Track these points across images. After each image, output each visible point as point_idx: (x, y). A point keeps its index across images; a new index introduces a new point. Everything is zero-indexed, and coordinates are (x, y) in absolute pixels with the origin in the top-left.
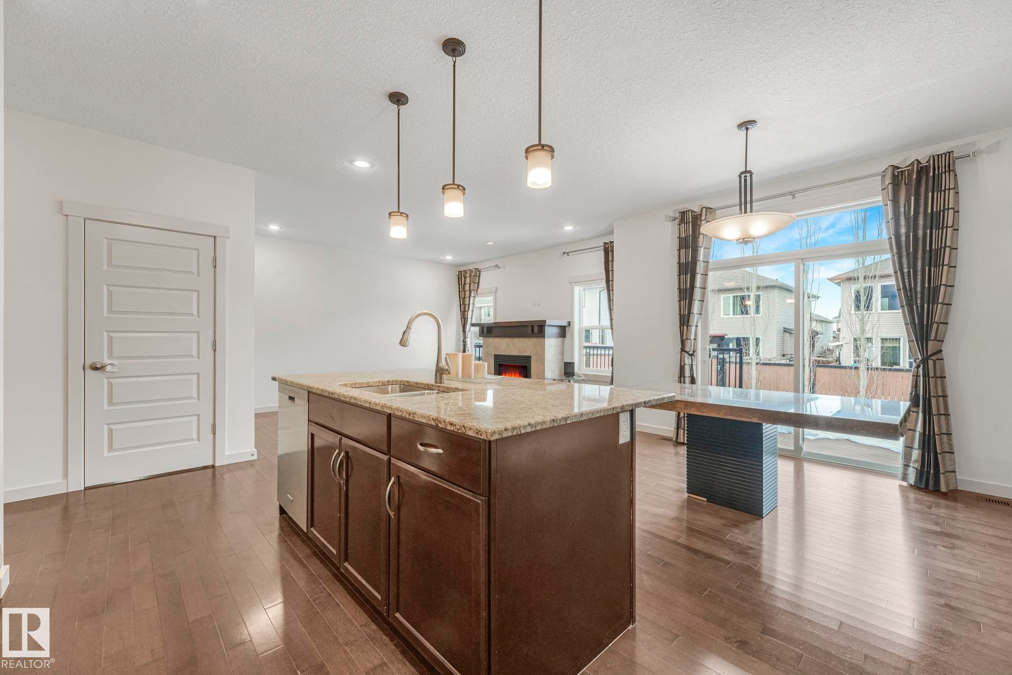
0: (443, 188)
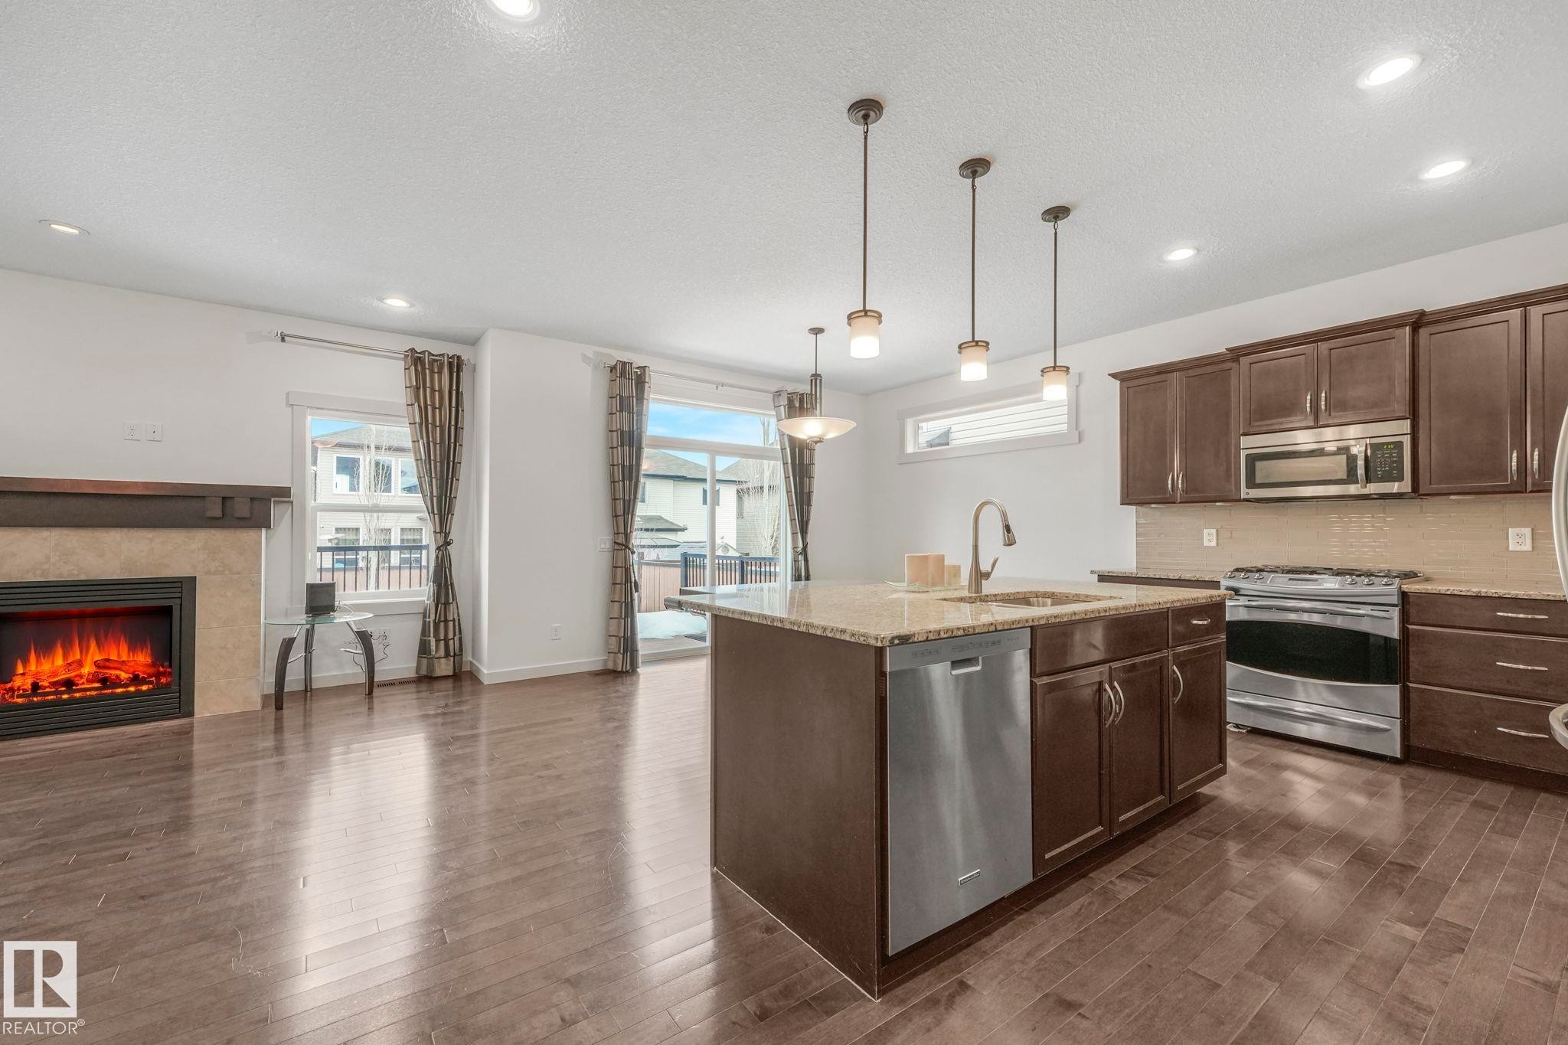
0: (960, 347)
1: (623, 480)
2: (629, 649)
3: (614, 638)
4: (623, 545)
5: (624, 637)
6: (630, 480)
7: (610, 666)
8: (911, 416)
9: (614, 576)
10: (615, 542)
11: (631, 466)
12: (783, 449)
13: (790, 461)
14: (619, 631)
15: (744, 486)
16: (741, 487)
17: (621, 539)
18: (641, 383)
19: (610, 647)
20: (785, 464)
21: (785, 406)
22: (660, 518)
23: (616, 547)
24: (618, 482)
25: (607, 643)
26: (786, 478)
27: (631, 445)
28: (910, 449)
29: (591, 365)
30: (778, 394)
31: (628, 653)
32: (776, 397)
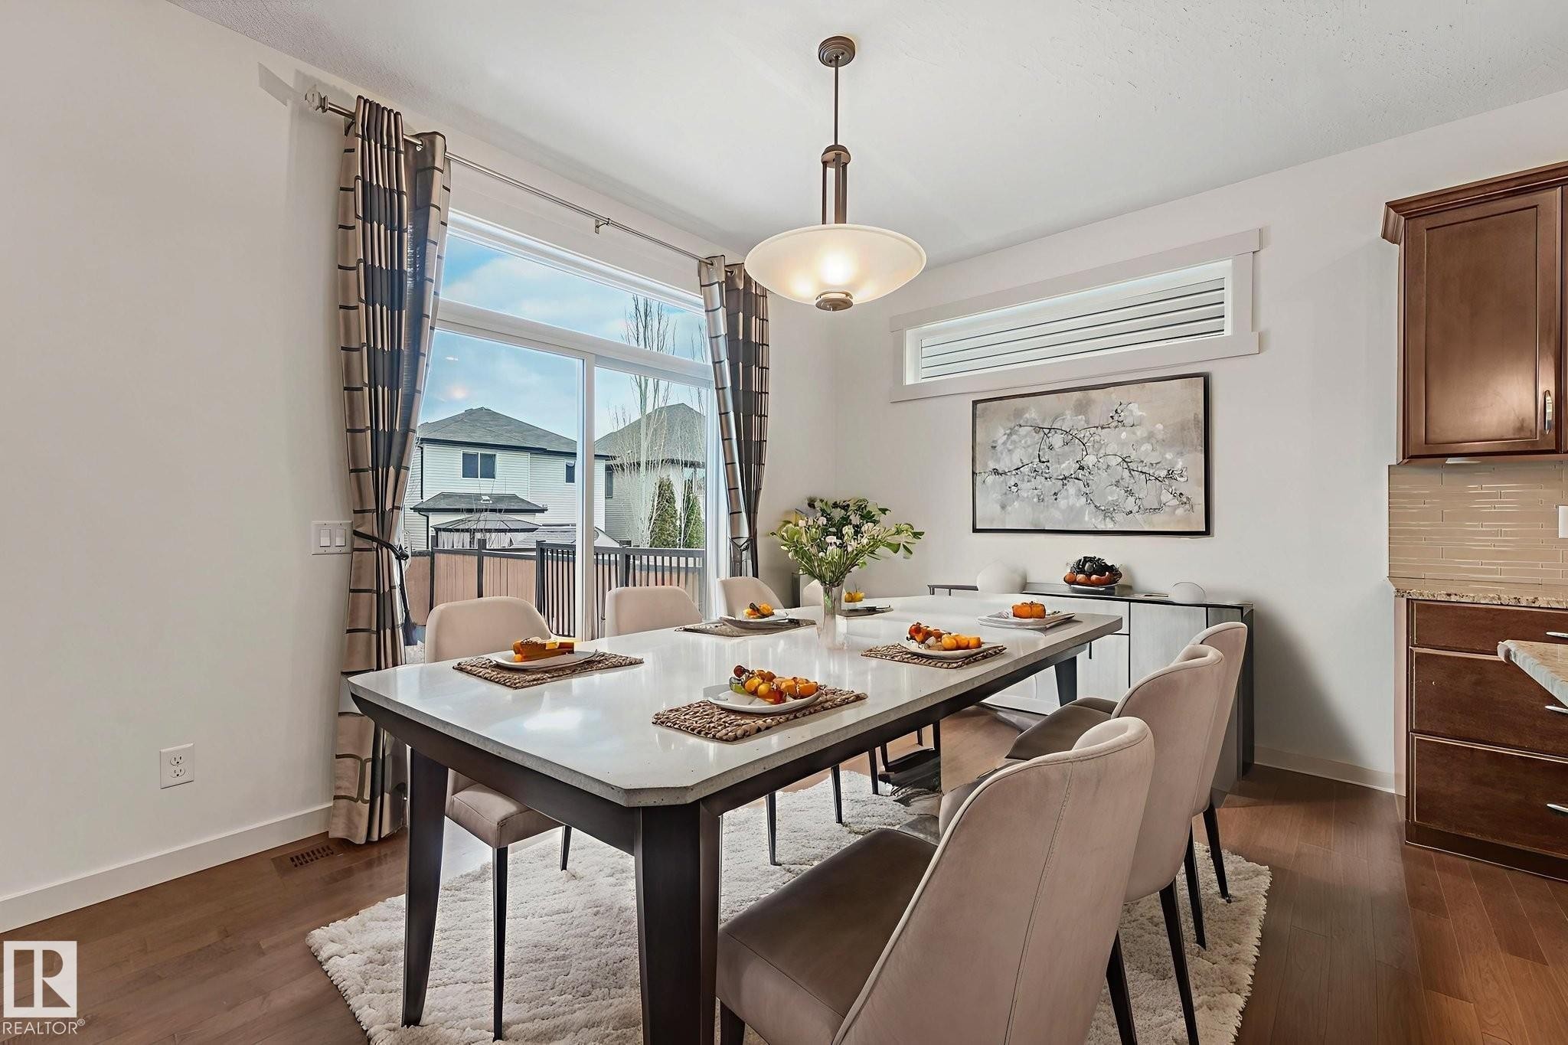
1: (373, 385)
2: (389, 784)
3: (349, 761)
4: (372, 538)
5: (374, 760)
6: (394, 386)
7: (338, 832)
8: (911, 326)
9: (353, 611)
10: (356, 533)
11: (395, 355)
12: (717, 363)
13: (729, 384)
14: (361, 746)
15: (618, 461)
16: (611, 462)
17: (370, 526)
18: (425, 169)
19: (339, 783)
20: (720, 389)
21: (720, 285)
22: (514, 497)
23: (359, 543)
24: (361, 389)
25: (334, 776)
26: (720, 414)
27: (395, 304)
28: (909, 380)
29: (289, 102)
30: (708, 263)
31: (387, 796)
32: (704, 270)
